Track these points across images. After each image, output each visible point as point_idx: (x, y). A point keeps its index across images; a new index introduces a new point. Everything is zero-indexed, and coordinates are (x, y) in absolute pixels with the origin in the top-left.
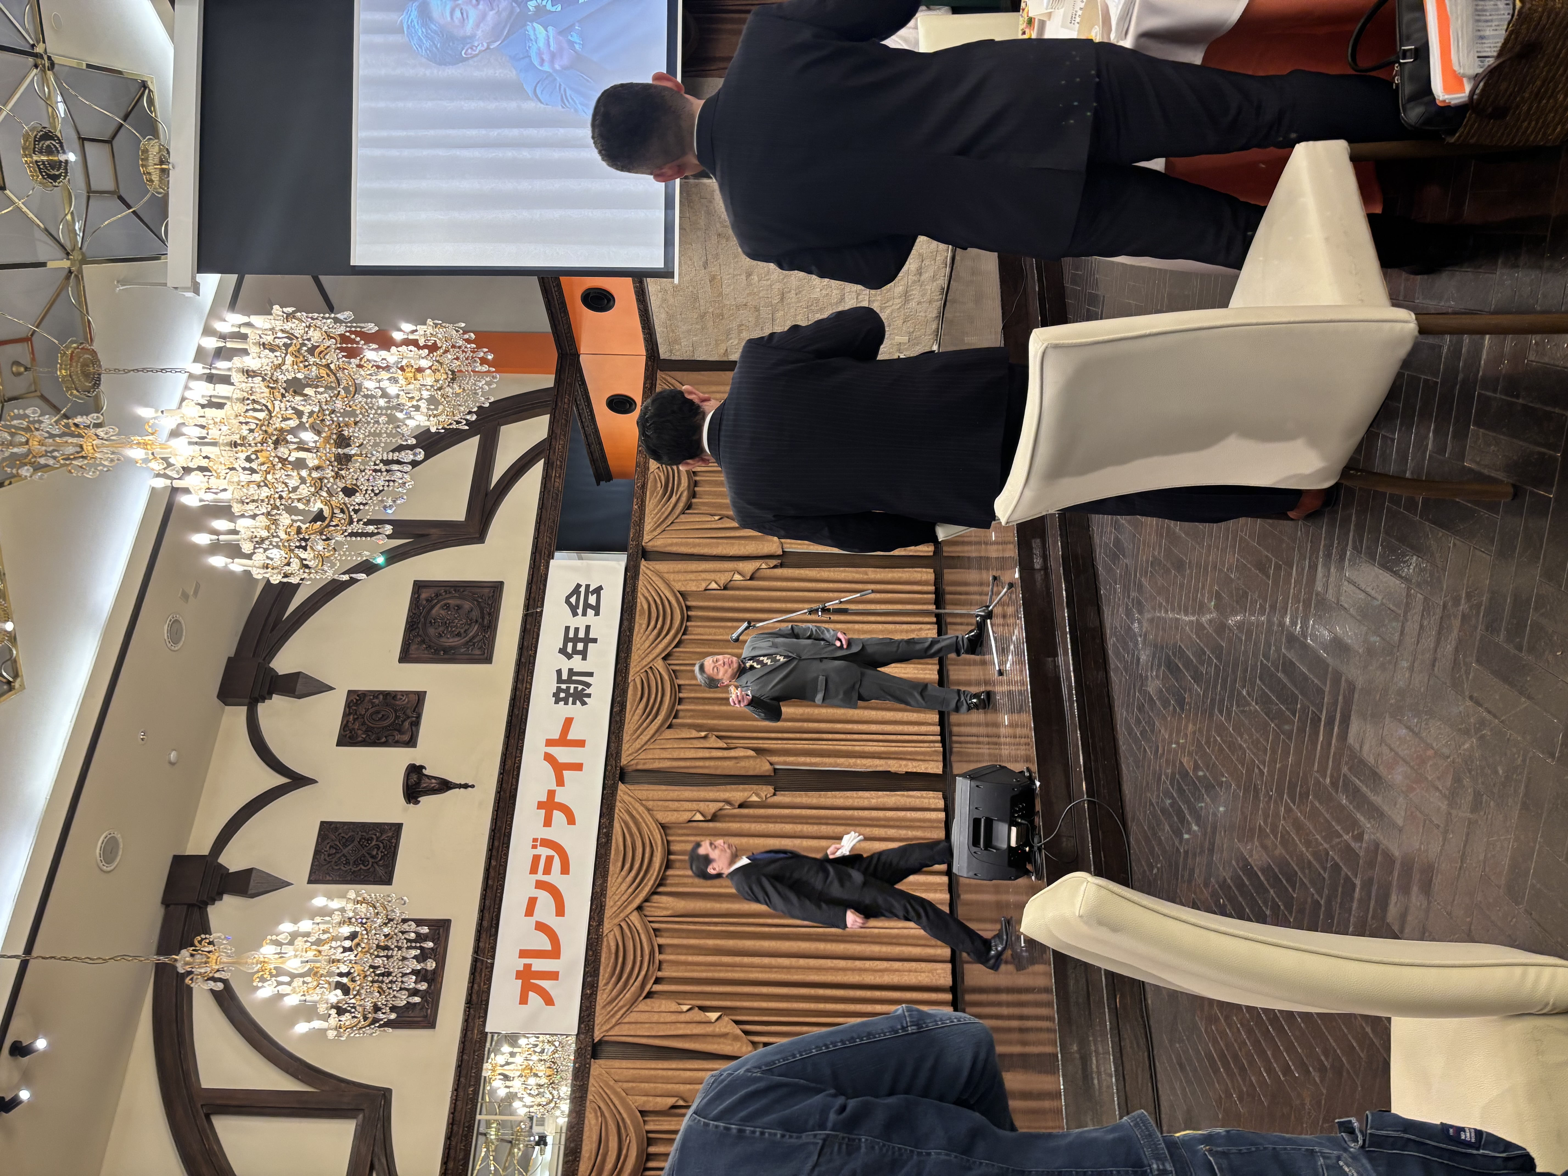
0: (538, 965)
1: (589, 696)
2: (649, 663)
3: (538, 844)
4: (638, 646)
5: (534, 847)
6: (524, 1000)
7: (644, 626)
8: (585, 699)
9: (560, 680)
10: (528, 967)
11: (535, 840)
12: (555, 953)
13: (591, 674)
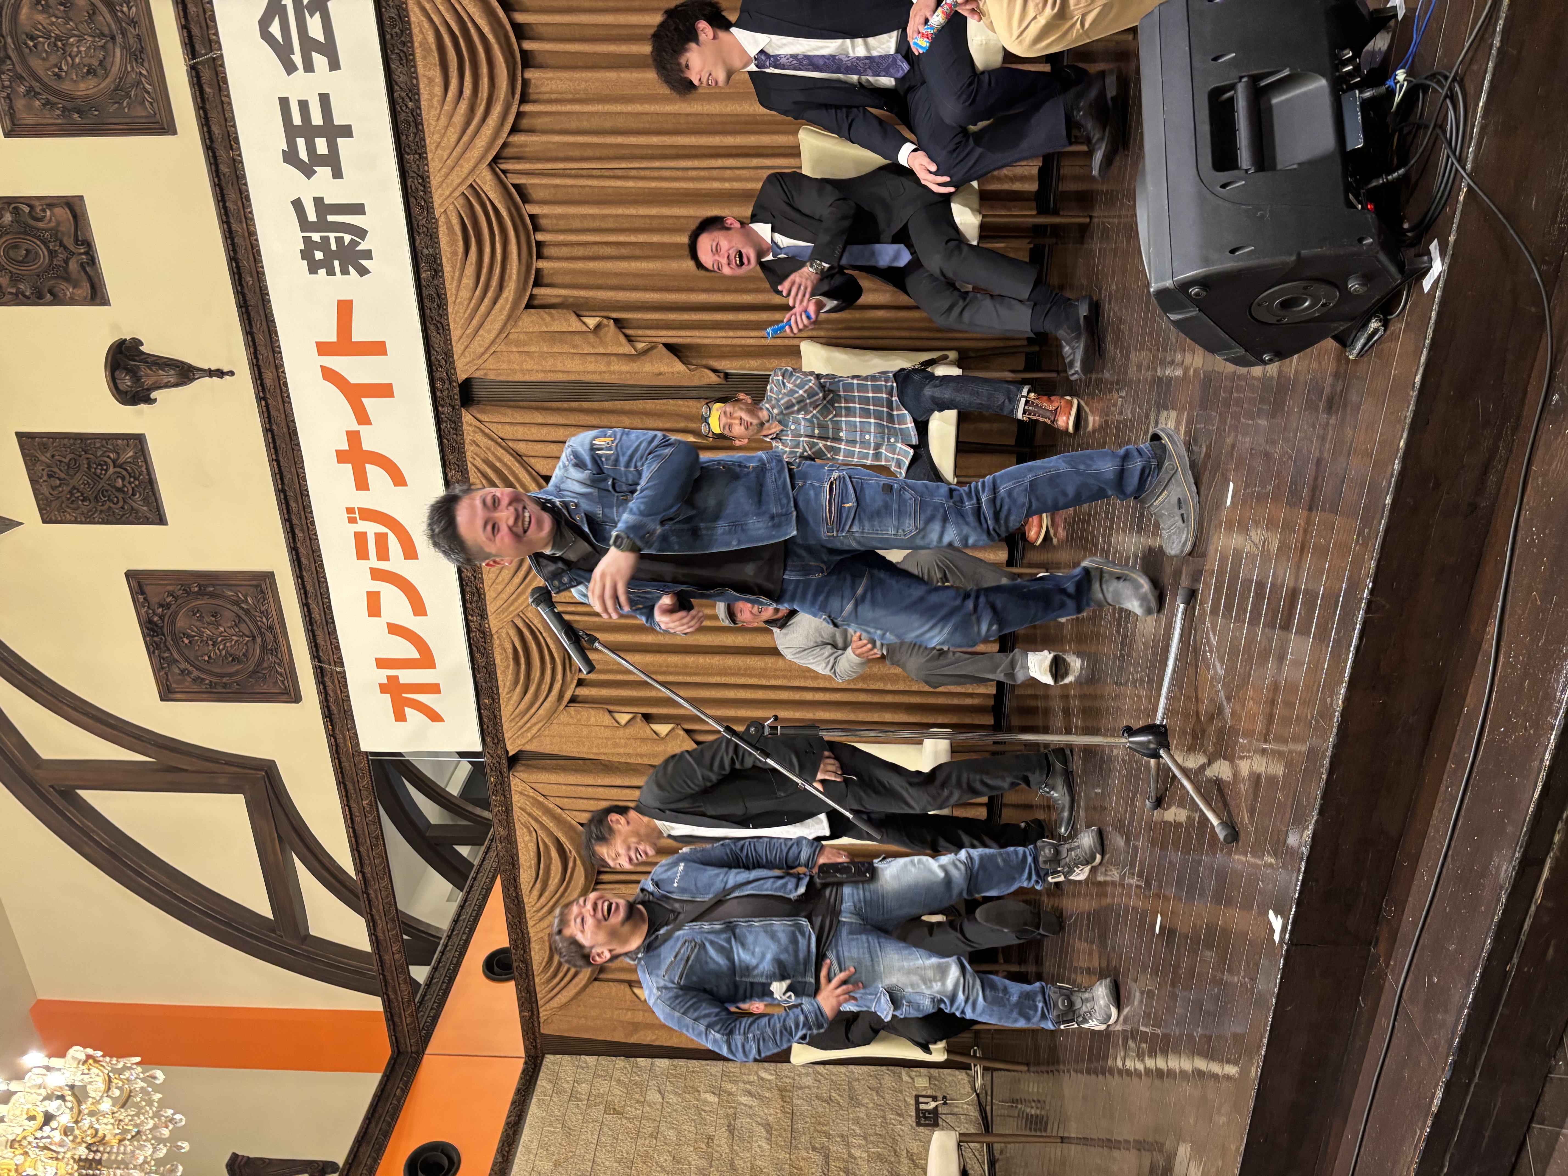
0: (407, 676)
1: (368, 255)
2: (466, 178)
3: (357, 515)
4: (436, 137)
5: (352, 521)
6: (400, 717)
7: (438, 90)
8: (364, 262)
9: (305, 224)
10: (393, 679)
11: (350, 510)
12: (426, 660)
13: (358, 209)
